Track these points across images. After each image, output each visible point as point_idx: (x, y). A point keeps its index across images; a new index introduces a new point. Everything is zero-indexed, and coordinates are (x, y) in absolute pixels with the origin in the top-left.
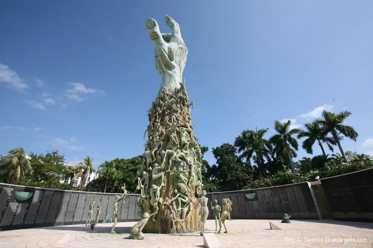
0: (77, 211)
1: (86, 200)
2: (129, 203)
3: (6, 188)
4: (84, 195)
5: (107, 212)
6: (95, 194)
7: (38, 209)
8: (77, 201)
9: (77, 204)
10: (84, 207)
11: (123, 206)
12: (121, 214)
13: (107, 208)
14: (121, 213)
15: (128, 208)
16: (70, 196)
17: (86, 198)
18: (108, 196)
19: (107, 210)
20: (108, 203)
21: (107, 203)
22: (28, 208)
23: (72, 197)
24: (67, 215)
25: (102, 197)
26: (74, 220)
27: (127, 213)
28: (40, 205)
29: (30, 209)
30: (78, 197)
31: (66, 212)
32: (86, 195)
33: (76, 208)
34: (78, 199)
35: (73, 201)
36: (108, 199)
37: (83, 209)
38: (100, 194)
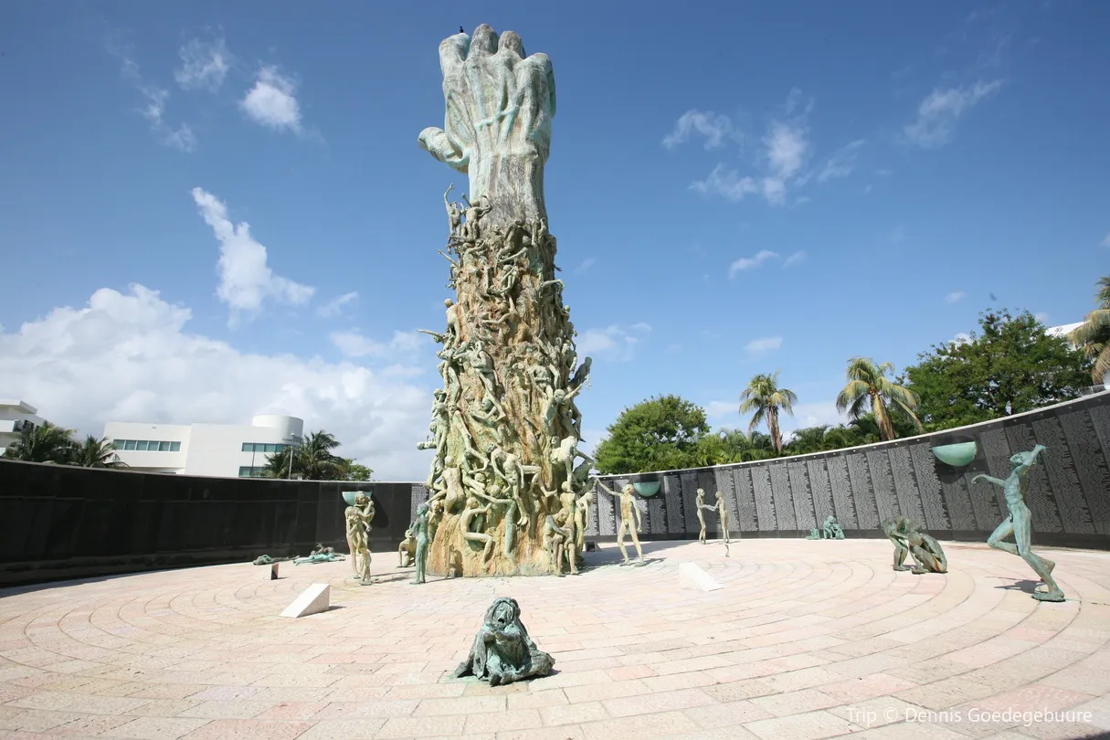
0: (759, 507)
1: (769, 480)
2: (891, 474)
3: (617, 481)
4: (760, 468)
5: (833, 506)
6: (788, 461)
7: (682, 507)
8: (752, 485)
9: (753, 492)
10: (772, 498)
11: (876, 486)
12: (877, 512)
13: (832, 496)
14: (876, 507)
15: (894, 491)
16: (732, 476)
17: (769, 476)
18: (822, 460)
19: (832, 500)
20: (829, 482)
21: (826, 482)
22: (664, 507)
23: (736, 477)
24: (742, 518)
25: (806, 465)
26: (761, 528)
27: (897, 507)
28: (682, 500)
29: (669, 507)
30: (750, 476)
31: (737, 510)
32: (766, 468)
33: (754, 501)
34: (751, 479)
35: (743, 487)
36: (826, 469)
37: (772, 503)
38: (799, 460)
